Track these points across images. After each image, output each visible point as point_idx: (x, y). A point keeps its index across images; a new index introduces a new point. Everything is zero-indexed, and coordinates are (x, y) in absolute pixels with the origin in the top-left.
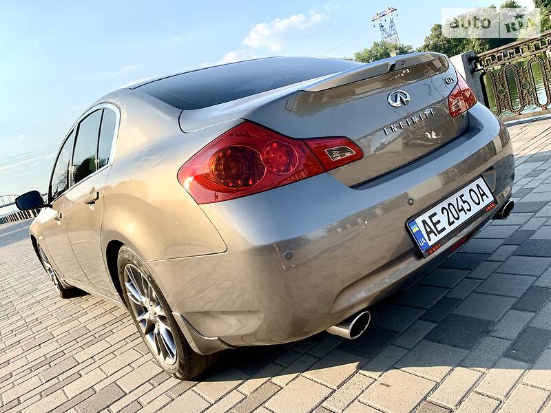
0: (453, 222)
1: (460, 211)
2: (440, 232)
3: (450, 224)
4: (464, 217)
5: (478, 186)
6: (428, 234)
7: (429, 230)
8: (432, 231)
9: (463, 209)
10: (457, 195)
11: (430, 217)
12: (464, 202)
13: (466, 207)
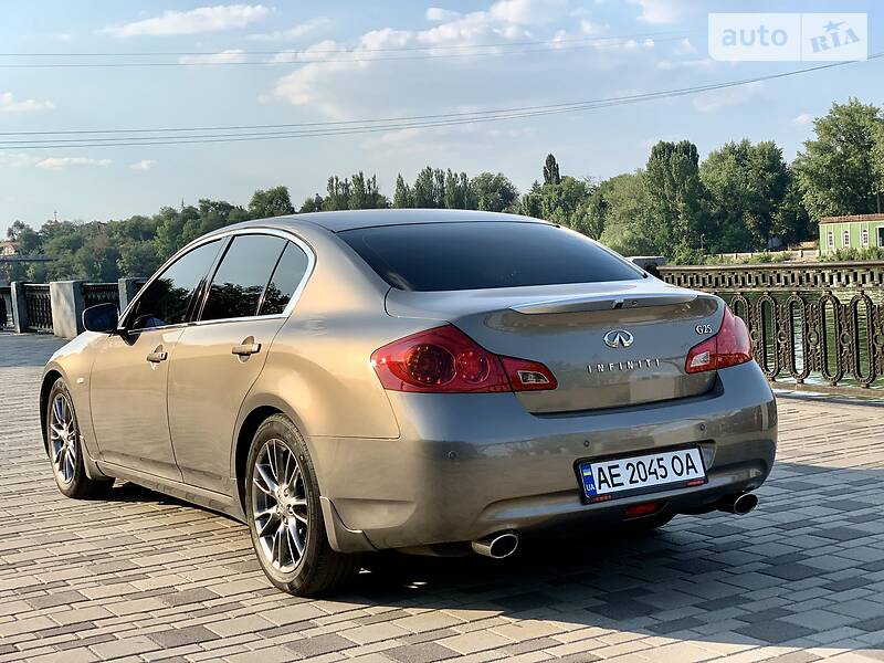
0: (637, 482)
1: (650, 474)
2: (614, 485)
3: (631, 482)
4: (652, 481)
5: (688, 456)
6: (601, 482)
7: (603, 479)
8: (606, 481)
9: (655, 473)
10: (655, 457)
11: (610, 468)
12: (660, 467)
13: (661, 472)
